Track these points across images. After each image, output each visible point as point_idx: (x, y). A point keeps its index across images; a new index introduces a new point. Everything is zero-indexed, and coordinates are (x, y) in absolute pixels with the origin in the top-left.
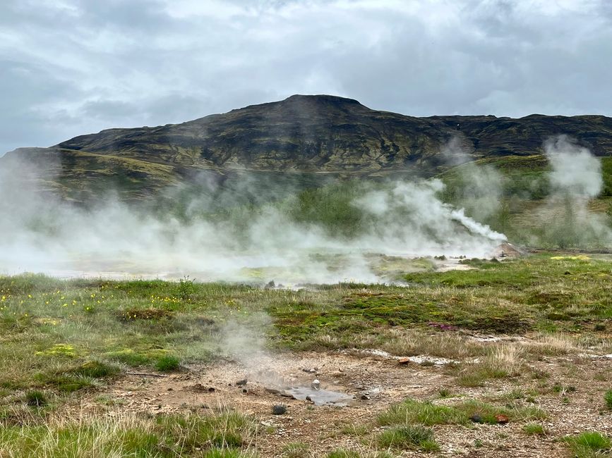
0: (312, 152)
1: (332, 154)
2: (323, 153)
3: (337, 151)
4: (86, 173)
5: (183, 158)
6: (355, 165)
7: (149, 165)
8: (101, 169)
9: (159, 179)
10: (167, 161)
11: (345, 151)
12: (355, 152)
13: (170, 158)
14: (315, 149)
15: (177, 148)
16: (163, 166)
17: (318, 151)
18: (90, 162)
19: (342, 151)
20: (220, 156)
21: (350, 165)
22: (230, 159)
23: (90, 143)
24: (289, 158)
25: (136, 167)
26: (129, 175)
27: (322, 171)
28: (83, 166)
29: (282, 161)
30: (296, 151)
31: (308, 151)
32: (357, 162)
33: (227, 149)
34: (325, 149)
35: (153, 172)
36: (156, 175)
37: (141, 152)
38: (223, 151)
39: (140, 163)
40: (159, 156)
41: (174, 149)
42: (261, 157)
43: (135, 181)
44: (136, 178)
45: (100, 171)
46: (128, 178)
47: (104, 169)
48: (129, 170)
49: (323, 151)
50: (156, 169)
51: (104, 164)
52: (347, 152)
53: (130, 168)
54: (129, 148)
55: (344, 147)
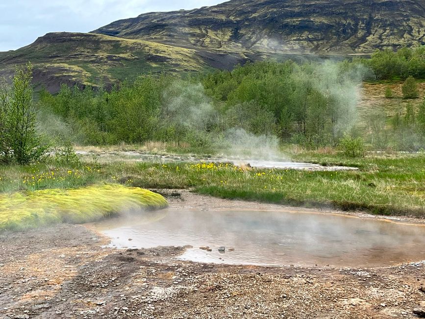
0: (348, 33)
1: (370, 34)
2: (360, 34)
3: (376, 31)
4: (108, 58)
5: (211, 41)
6: (394, 46)
7: (171, 49)
8: (123, 53)
9: (179, 63)
10: (194, 45)
11: (385, 30)
12: (396, 31)
13: (199, 41)
14: (351, 29)
15: (207, 32)
16: (185, 49)
17: (355, 31)
18: (114, 46)
19: (382, 31)
20: (250, 38)
21: (388, 45)
22: (258, 42)
23: (128, 27)
24: (322, 39)
25: (157, 51)
26: (148, 59)
27: (356, 52)
28: (106, 51)
29: (315, 43)
30: (331, 32)
31: (344, 32)
32: (397, 43)
33: (258, 31)
34: (363, 29)
35: (174, 56)
36: (176, 60)
37: (170, 35)
38: (254, 33)
39: (162, 47)
40: (187, 40)
41: (204, 32)
42: (293, 39)
43: (154, 65)
44: (156, 62)
45: (121, 55)
46: (148, 62)
47: (127, 52)
48: (150, 55)
49: (360, 31)
50: (177, 53)
51: (126, 48)
52: (387, 31)
53: (151, 52)
54: (160, 31)
55: (384, 27)
